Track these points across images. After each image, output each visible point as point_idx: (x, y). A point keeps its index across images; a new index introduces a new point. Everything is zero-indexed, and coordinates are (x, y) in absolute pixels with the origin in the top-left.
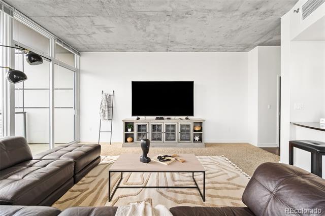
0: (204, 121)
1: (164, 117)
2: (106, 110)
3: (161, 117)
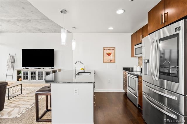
1: (41, 68)
2: (10, 63)
3: (39, 68)
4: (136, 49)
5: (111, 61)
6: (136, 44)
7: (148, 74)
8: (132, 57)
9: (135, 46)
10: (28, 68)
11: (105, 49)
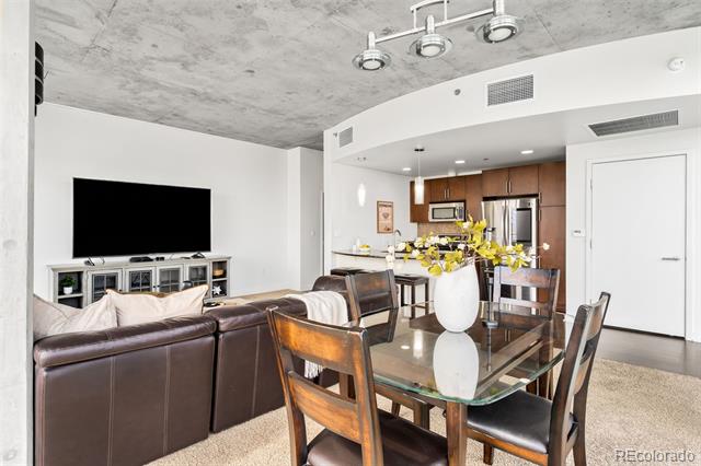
0: (229, 258)
4: (433, 208)
5: (389, 229)
9: (430, 205)
11: (379, 205)
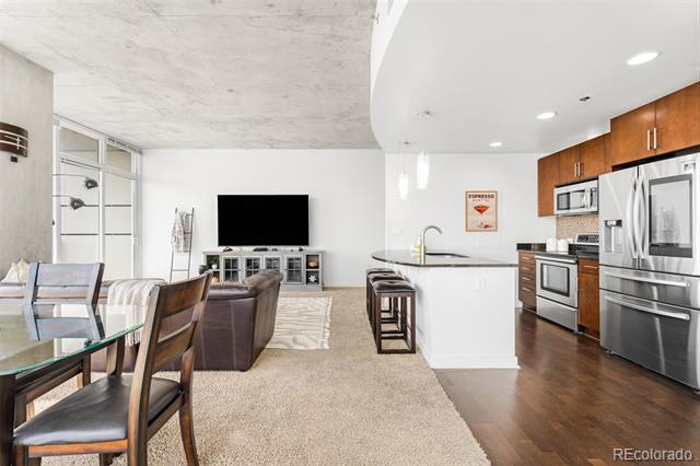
0: (322, 252)
1: (268, 247)
2: (182, 237)
3: (264, 247)
4: (558, 195)
5: (486, 226)
6: (557, 184)
7: (613, 249)
8: (541, 215)
9: (556, 189)
10: (230, 250)
11: (469, 195)
